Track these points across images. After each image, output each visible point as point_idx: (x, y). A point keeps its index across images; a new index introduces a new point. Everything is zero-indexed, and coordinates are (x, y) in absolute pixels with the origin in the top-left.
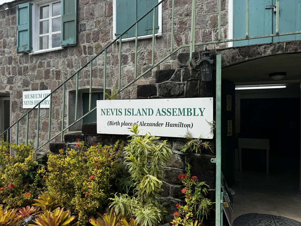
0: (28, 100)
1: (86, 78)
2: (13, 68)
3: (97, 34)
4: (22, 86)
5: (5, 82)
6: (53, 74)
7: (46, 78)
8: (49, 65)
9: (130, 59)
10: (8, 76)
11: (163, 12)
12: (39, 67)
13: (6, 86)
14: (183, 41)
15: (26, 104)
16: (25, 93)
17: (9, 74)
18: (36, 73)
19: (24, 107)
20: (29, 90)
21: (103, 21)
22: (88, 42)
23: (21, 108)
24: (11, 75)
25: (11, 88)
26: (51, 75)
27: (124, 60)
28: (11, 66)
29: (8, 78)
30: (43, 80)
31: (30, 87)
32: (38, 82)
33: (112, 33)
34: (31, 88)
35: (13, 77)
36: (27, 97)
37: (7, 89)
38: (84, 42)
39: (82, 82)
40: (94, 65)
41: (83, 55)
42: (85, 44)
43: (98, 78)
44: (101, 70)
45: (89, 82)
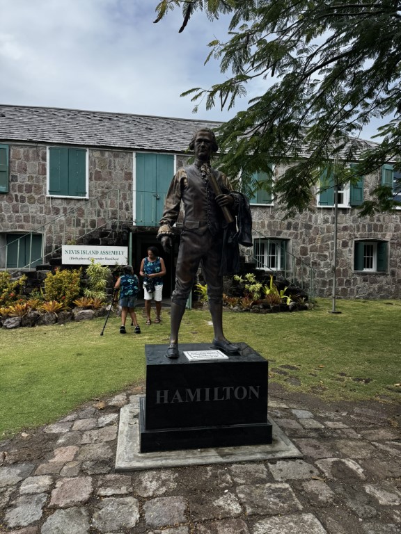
1: (18, 222)
3: (30, 186)
9: (61, 211)
11: (89, 182)
14: (104, 205)
21: (36, 177)
22: (19, 191)
27: (57, 211)
33: (45, 189)
38: (15, 191)
39: (12, 225)
40: (26, 212)
41: (15, 202)
42: (17, 193)
43: (30, 223)
44: (33, 217)
45: (21, 227)
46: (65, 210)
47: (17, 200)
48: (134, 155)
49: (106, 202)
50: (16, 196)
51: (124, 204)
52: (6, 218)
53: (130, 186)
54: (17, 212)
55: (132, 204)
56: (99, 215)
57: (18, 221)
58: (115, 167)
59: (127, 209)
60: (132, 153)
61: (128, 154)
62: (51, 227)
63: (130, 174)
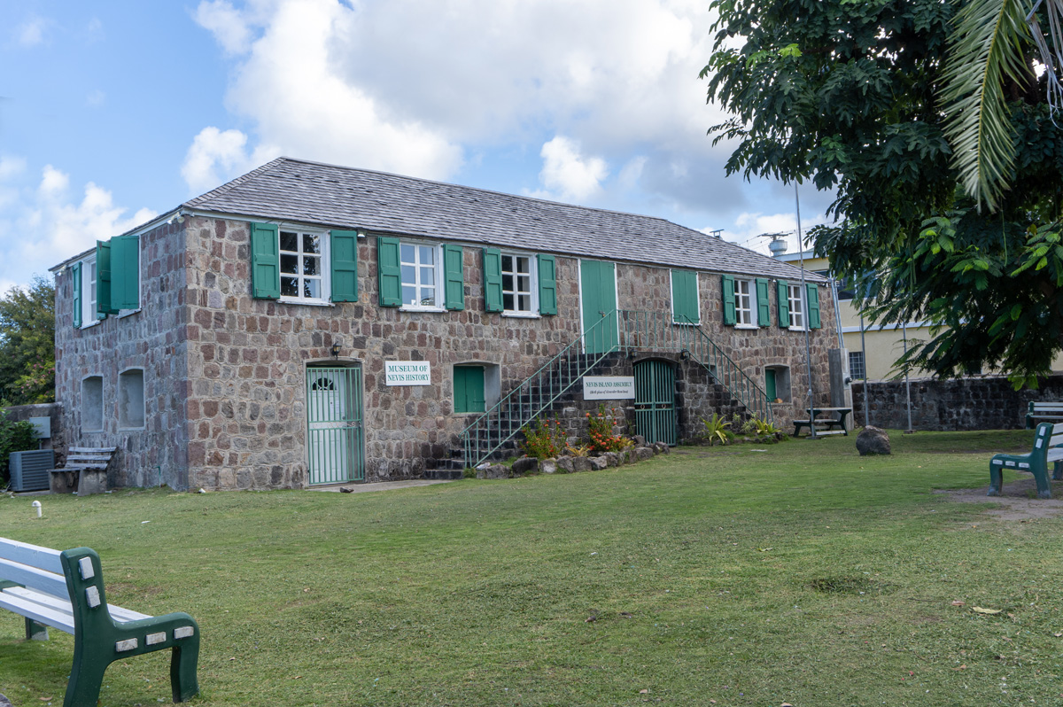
0: (395, 373)
1: (472, 350)
2: (365, 324)
4: (381, 352)
5: (351, 344)
6: (431, 340)
7: (420, 345)
8: (424, 327)
10: (356, 336)
12: (410, 329)
13: (351, 351)
15: (392, 378)
16: (388, 364)
17: (358, 332)
18: (405, 337)
19: (389, 383)
20: (395, 359)
22: (473, 309)
23: (383, 387)
24: (361, 335)
25: (362, 355)
26: (428, 341)
28: (360, 321)
29: (355, 338)
30: (416, 348)
31: (396, 354)
32: (410, 349)
34: (398, 358)
35: (363, 338)
36: (392, 369)
37: (354, 355)
38: (468, 309)
39: (467, 353)
40: (481, 336)
41: (468, 323)
42: (470, 310)
43: (485, 351)
44: (488, 342)
45: (476, 356)
46: (518, 331)
47: (471, 321)
48: (579, 262)
49: (556, 322)
50: (470, 313)
51: (572, 324)
52: (460, 344)
53: (577, 300)
54: (471, 336)
55: (579, 323)
56: (549, 339)
57: (473, 348)
58: (562, 277)
59: (575, 331)
60: (576, 259)
61: (574, 261)
62: (505, 356)
63: (576, 286)
